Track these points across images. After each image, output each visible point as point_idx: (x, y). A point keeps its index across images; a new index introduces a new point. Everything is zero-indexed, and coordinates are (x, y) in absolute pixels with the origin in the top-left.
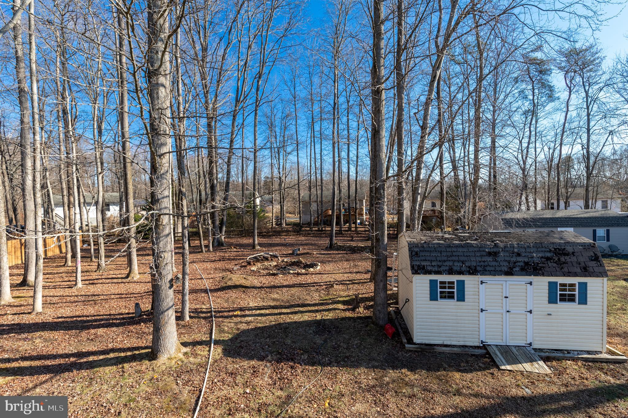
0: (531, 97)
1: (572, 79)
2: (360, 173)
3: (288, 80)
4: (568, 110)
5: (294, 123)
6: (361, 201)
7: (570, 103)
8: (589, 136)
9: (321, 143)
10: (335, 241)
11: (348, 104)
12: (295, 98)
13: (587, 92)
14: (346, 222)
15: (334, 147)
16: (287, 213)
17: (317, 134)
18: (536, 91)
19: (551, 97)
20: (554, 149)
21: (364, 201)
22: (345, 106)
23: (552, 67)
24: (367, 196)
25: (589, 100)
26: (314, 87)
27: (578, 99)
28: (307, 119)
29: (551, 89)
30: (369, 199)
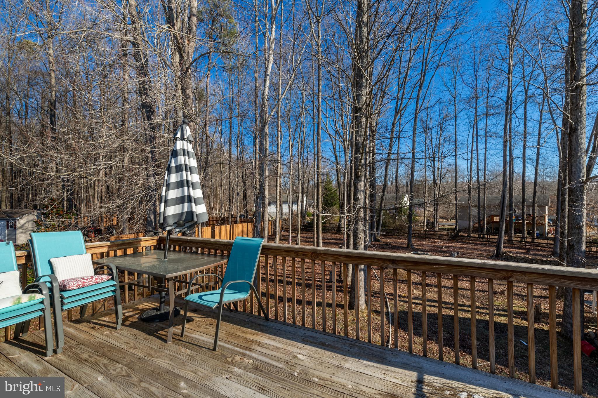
2: (541, 173)
3: (448, 81)
5: (453, 123)
6: (542, 208)
9: (486, 141)
10: (503, 249)
11: (526, 93)
12: (455, 98)
14: (517, 231)
15: (505, 146)
16: (441, 218)
17: (481, 132)
21: (547, 207)
22: (521, 98)
24: (551, 202)
26: (479, 81)
28: (469, 117)
30: (555, 205)
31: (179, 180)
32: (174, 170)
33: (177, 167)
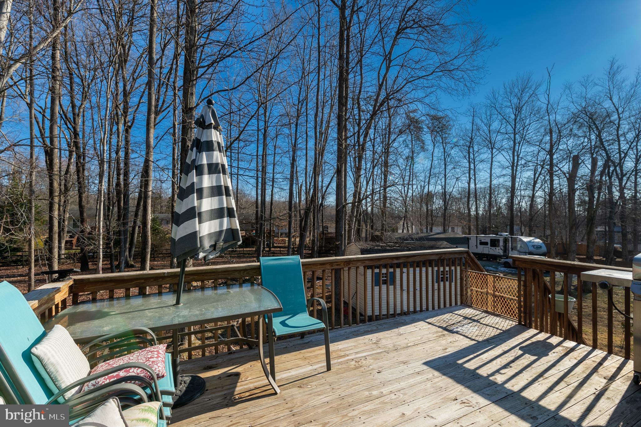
0: (410, 146)
1: (436, 137)
4: (432, 160)
7: (434, 155)
8: (445, 180)
13: (444, 149)
18: (414, 142)
19: (423, 149)
20: (424, 187)
23: (424, 127)
25: (446, 155)
27: (438, 152)
29: (423, 142)
31: (214, 184)
32: (206, 169)
33: (210, 166)
